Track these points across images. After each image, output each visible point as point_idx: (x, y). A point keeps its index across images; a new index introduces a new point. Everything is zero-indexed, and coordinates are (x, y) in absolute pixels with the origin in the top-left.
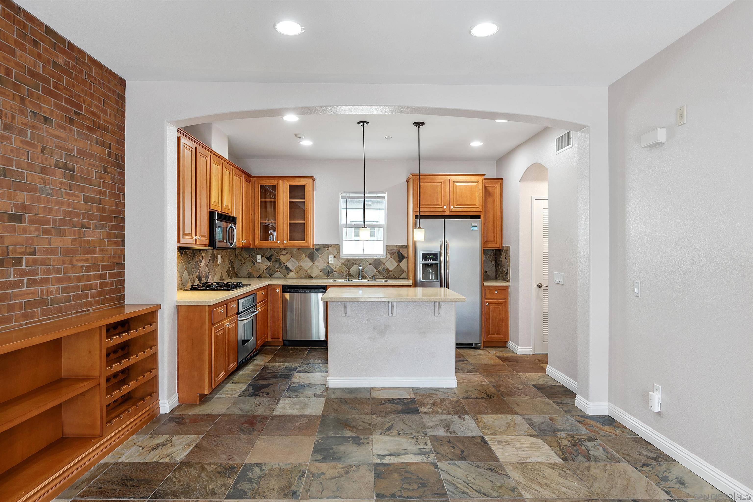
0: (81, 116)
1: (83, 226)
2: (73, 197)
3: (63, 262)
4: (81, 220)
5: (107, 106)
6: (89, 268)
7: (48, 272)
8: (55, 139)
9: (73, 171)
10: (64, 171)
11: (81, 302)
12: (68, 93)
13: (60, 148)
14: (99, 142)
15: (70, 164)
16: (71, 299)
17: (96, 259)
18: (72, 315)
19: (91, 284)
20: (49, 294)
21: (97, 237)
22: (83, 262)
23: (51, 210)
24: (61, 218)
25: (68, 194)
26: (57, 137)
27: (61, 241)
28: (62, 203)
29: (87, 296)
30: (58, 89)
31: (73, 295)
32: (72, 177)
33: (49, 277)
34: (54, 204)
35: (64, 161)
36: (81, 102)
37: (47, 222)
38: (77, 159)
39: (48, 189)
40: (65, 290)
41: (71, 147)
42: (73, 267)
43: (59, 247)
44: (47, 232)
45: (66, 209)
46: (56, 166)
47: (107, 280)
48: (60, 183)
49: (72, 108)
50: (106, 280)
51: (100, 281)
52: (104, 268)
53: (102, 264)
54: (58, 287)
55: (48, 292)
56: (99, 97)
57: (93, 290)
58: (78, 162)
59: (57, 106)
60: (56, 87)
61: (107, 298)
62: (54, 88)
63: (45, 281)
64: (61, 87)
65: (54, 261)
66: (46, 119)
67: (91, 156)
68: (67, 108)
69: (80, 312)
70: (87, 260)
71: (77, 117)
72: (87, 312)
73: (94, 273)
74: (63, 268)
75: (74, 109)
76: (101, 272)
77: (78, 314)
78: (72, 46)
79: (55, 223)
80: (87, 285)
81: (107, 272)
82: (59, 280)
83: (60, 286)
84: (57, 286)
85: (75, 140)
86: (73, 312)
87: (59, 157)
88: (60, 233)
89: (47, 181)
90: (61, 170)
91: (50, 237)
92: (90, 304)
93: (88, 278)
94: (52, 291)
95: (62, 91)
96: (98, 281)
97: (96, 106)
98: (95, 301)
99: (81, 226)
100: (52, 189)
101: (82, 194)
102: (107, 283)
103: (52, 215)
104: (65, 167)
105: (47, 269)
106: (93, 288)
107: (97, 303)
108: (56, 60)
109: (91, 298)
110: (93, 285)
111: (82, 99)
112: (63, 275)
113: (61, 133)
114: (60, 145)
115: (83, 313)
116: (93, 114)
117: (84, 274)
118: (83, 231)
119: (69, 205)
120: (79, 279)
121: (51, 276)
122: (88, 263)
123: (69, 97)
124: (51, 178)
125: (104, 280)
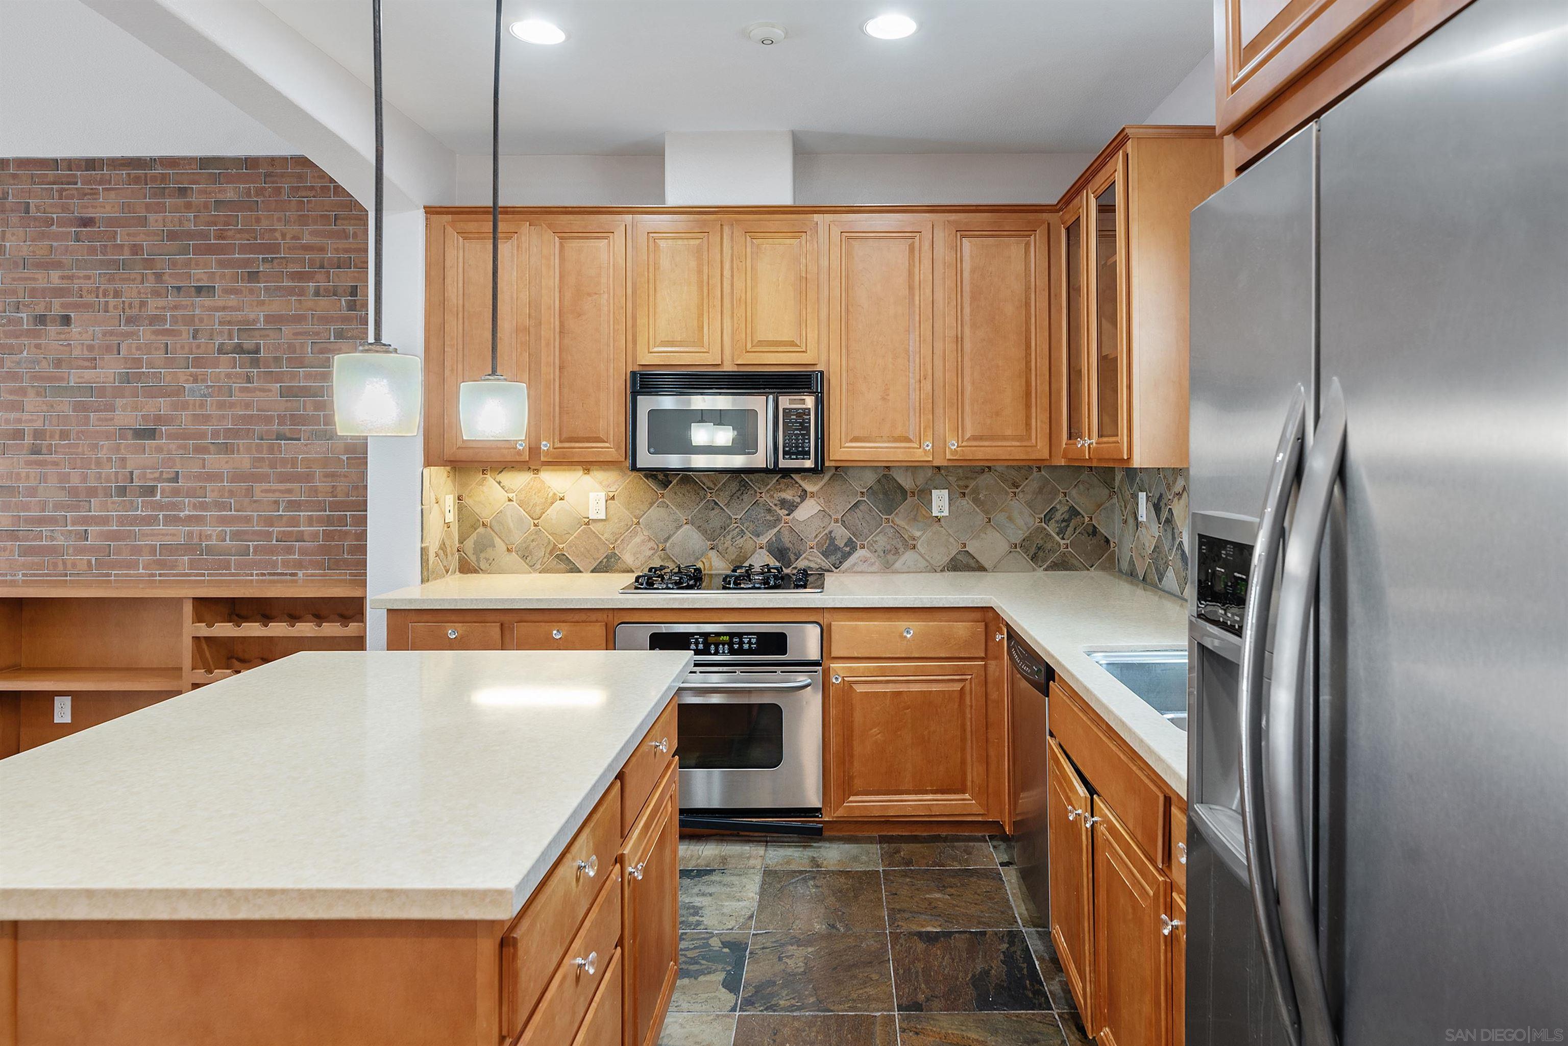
0: (275, 261)
1: (280, 437)
2: (257, 392)
3: (232, 493)
4: (276, 427)
5: (345, 222)
6: (294, 505)
7: (203, 506)
8: (217, 314)
9: (257, 351)
10: (237, 356)
11: (275, 558)
12: (247, 236)
13: (229, 323)
14: (321, 292)
15: (248, 344)
16: (251, 551)
17: (315, 491)
18: (252, 576)
19: (303, 531)
20: (203, 539)
21: (316, 453)
22: (277, 494)
23: (206, 419)
24: (230, 427)
25: (243, 390)
26: (224, 308)
27: (227, 462)
28: (232, 405)
29: (289, 550)
30: (224, 238)
31: (256, 547)
32: (255, 363)
33: (205, 514)
34: (214, 407)
35: (236, 341)
36: (277, 240)
37: (202, 435)
38: (267, 332)
39: (203, 388)
40: (236, 536)
41: (252, 316)
42: (255, 501)
43: (226, 471)
44: (199, 449)
45: (240, 413)
46: (220, 351)
47: (348, 528)
48: (228, 376)
49: (256, 256)
50: (344, 528)
51: (325, 528)
52: (334, 506)
53: (331, 499)
54: (222, 530)
55: (200, 535)
56: (322, 216)
57: (305, 542)
58: (268, 336)
59: (221, 264)
60: (221, 237)
61: (345, 560)
62: (215, 239)
63: (198, 520)
64: (230, 233)
65: (213, 491)
66: (199, 290)
67: (299, 319)
68: (243, 259)
69: (270, 574)
70: (289, 491)
71: (267, 265)
72: (289, 577)
73: (310, 514)
74: (232, 501)
75: (261, 256)
76: (328, 513)
77: (267, 577)
78: (251, 162)
79: (215, 434)
80: (292, 531)
81: (348, 513)
82: (223, 521)
83: (228, 529)
84: (220, 529)
85: (262, 303)
86: (255, 572)
87: (226, 336)
88: (227, 449)
89: (200, 377)
90: (230, 355)
91: (206, 456)
92: (300, 565)
93: (294, 522)
94: (210, 536)
95: (233, 238)
96: (321, 529)
97: (314, 233)
98: (310, 561)
99: (274, 437)
100: (211, 386)
101: (278, 385)
102: (346, 533)
103: (210, 424)
104: (239, 349)
105: (199, 502)
106: (306, 537)
107: (319, 565)
108: (221, 197)
109: (300, 554)
110: (306, 533)
111: (278, 235)
112: (233, 513)
113: (232, 300)
114: (228, 319)
115: (279, 577)
116: (307, 248)
117: (283, 514)
118: (280, 444)
119: (247, 406)
120: (269, 521)
121: (209, 514)
122: (291, 496)
123: (249, 240)
124: (210, 370)
125: (339, 528)
